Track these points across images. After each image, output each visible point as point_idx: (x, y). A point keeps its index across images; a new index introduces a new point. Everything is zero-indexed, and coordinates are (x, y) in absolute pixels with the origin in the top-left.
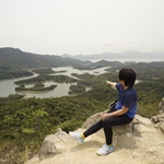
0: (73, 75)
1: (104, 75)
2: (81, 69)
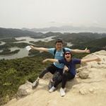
0: (31, 42)
1: (52, 41)
2: (35, 38)
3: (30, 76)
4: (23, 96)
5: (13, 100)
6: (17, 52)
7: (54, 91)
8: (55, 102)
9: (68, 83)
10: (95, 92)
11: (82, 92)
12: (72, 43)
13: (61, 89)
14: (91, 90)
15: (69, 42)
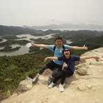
0: (31, 39)
1: (51, 39)
2: (36, 35)
3: (30, 72)
4: (23, 91)
5: (14, 95)
6: (18, 49)
7: (53, 86)
8: (54, 97)
9: (67, 79)
10: (93, 88)
11: (81, 88)
12: (71, 41)
13: (60, 85)
14: (89, 86)
15: (68, 39)
